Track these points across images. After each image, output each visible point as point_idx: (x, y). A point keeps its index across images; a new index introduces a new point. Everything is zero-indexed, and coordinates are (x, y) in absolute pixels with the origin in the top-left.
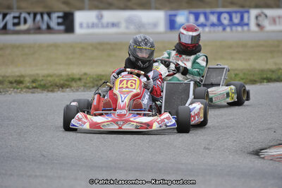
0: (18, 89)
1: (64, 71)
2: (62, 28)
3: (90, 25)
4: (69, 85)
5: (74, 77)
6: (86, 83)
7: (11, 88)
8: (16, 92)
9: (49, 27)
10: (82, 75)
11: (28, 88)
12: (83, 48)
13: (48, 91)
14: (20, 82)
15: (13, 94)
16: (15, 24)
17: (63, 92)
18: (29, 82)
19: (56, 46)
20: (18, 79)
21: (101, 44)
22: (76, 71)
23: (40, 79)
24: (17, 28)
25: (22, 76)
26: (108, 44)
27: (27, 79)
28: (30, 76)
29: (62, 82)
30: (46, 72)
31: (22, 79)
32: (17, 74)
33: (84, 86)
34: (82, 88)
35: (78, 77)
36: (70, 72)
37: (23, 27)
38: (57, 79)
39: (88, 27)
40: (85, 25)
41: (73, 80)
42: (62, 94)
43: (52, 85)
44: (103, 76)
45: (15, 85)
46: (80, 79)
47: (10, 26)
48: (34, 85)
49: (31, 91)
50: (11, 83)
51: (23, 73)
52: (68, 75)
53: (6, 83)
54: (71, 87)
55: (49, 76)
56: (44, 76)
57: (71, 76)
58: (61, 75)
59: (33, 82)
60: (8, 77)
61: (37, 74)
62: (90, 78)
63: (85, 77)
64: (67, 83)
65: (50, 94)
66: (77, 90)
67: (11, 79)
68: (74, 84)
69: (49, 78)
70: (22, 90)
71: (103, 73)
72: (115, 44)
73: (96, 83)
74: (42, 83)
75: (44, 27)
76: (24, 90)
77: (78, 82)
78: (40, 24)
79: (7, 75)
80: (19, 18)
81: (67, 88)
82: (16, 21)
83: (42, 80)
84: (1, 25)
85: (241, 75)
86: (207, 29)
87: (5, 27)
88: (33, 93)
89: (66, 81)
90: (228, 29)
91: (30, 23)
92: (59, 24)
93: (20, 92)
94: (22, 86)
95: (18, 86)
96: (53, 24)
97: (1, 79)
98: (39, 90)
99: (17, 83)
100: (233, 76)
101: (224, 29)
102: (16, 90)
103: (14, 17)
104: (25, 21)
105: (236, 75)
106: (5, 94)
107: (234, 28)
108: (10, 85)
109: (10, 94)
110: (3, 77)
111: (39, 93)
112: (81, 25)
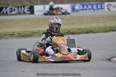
0: (12, 37)
1: (30, 29)
2: (29, 12)
6: (40, 34)
7: (9, 37)
8: (12, 39)
9: (24, 12)
11: (17, 37)
12: (38, 20)
13: (25, 38)
14: (13, 35)
15: (11, 39)
16: (10, 12)
17: (31, 38)
18: (17, 34)
19: (27, 20)
20: (12, 33)
22: (36, 29)
23: (21, 33)
24: (11, 13)
25: (14, 32)
27: (16, 33)
29: (30, 34)
30: (23, 30)
31: (14, 33)
32: (12, 31)
33: (39, 35)
34: (38, 36)
35: (36, 32)
36: (33, 30)
37: (13, 12)
38: (28, 33)
39: (40, 12)
40: (38, 11)
41: (35, 33)
42: (30, 39)
43: (26, 35)
45: (11, 36)
46: (37, 33)
47: (8, 12)
48: (19, 35)
49: (18, 38)
52: (33, 31)
53: (8, 35)
55: (25, 31)
56: (23, 32)
58: (30, 31)
59: (19, 34)
60: (8, 33)
61: (20, 31)
62: (41, 32)
63: (39, 32)
64: (32, 34)
65: (26, 39)
66: (36, 37)
67: (10, 33)
68: (35, 35)
69: (25, 33)
74: (22, 35)
75: (22, 12)
76: (15, 38)
77: (37, 34)
79: (8, 32)
80: (12, 9)
81: (32, 36)
82: (11, 10)
83: (22, 33)
84: (5, 12)
85: (102, 29)
86: (87, 11)
87: (6, 13)
88: (19, 39)
89: (32, 33)
90: (96, 11)
91: (16, 11)
92: (28, 11)
93: (13, 38)
94: (14, 36)
95: (13, 36)
96: (26, 11)
97: (5, 33)
98: (21, 37)
99: (12, 35)
100: (99, 29)
101: (94, 11)
102: (12, 38)
103: (10, 9)
104: (15, 10)
105: (100, 29)
106: (8, 39)
107: (98, 10)
108: (9, 36)
109: (10, 39)
110: (7, 33)
111: (21, 38)
112: (37, 11)
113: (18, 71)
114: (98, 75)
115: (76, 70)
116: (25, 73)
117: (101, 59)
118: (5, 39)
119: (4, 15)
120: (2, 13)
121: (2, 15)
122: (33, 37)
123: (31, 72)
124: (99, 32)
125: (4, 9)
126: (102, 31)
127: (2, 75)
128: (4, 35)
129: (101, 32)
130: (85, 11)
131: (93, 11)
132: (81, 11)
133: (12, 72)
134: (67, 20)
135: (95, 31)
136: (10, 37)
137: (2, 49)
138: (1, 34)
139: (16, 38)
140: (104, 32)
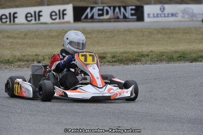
0: (102, 62)
1: (135, 49)
2: (135, 17)
3: (155, 15)
4: (139, 60)
5: (144, 54)
6: (152, 58)
9: (125, 17)
10: (149, 53)
11: (109, 62)
12: (150, 32)
13: (124, 64)
14: (103, 58)
16: (99, 15)
18: (110, 58)
19: (130, 31)
20: (102, 55)
21: (163, 29)
22: (145, 49)
23: (118, 55)
24: (102, 18)
25: (105, 53)
26: (168, 29)
27: (109, 55)
28: (111, 53)
29: (134, 58)
30: (122, 50)
31: (105, 55)
32: (102, 52)
33: (151, 60)
34: (149, 62)
35: (146, 53)
37: (105, 17)
38: (130, 56)
39: (154, 17)
40: (151, 15)
41: (143, 56)
42: (135, 66)
43: (127, 60)
44: (165, 53)
46: (148, 55)
47: (96, 16)
48: (114, 60)
49: (111, 64)
51: (106, 51)
52: (139, 52)
54: (141, 61)
55: (125, 53)
56: (121, 53)
57: (141, 53)
58: (134, 52)
59: (113, 57)
61: (116, 52)
62: (155, 54)
63: (151, 54)
64: (138, 58)
65: (126, 66)
66: (146, 63)
68: (143, 59)
69: (125, 55)
71: (165, 51)
72: (174, 29)
73: (159, 58)
74: (120, 58)
75: (121, 17)
76: (107, 64)
77: (146, 58)
78: (119, 15)
80: (102, 10)
81: (138, 62)
82: (100, 12)
84: (90, 16)
87: (92, 17)
89: (138, 56)
92: (132, 15)
93: (103, 65)
94: (105, 60)
98: (117, 63)
103: (99, 10)
104: (107, 13)
111: (117, 65)
112: (149, 15)
119: (87, 22)
120: (83, 17)
121: (84, 22)
125: (89, 10)
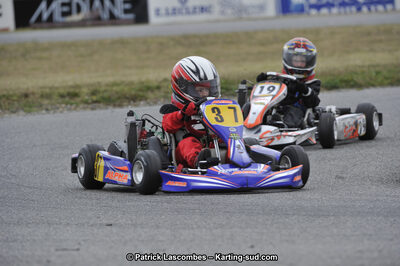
0: (71, 104)
1: (135, 76)
2: (131, 16)
3: (170, 11)
4: (143, 96)
5: (151, 85)
6: (167, 93)
7: (60, 104)
8: (69, 110)
9: (112, 16)
10: (160, 82)
11: (86, 102)
12: (161, 44)
13: (115, 106)
14: (73, 95)
15: (65, 112)
16: (64, 14)
17: (136, 106)
18: (87, 94)
19: (122, 42)
20: (72, 90)
21: (186, 37)
22: (152, 76)
23: (103, 89)
24: (68, 19)
25: (77, 86)
26: (195, 36)
27: (85, 90)
28: (88, 85)
29: (133, 92)
30: (110, 79)
31: (77, 91)
32: (71, 83)
33: (165, 97)
34: (162, 100)
35: (155, 84)
36: (144, 79)
37: (75, 17)
38: (126, 89)
39: (167, 14)
40: (163, 11)
41: (149, 89)
43: (119, 98)
45: (67, 99)
46: (158, 88)
47: (57, 17)
48: (95, 98)
49: (90, 106)
50: (62, 96)
51: (78, 82)
52: (142, 83)
53: (56, 97)
54: (146, 99)
56: (107, 85)
57: (146, 84)
58: (132, 83)
59: (94, 93)
60: (57, 88)
61: (99, 83)
63: (165, 84)
64: (141, 93)
65: (118, 110)
66: (155, 103)
67: (62, 91)
68: (150, 95)
69: (115, 88)
70: (77, 106)
72: (207, 36)
74: (106, 95)
75: (105, 16)
76: (81, 106)
77: (157, 92)
78: (100, 12)
79: (56, 85)
80: (69, 4)
81: (141, 100)
82: (66, 9)
83: (105, 91)
84: (45, 16)
85: (385, 73)
86: (335, 10)
87: (50, 18)
88: (93, 109)
89: (141, 90)
90: (365, 9)
91: (85, 12)
92: (126, 11)
93: (75, 109)
94: (78, 100)
95: (72, 101)
96: (118, 12)
97: (48, 91)
98: (101, 105)
99: (71, 97)
100: (374, 74)
101: (359, 9)
102: (69, 106)
103: (63, 4)
104: (79, 9)
105: (378, 73)
106: (54, 112)
107: (373, 8)
108: (60, 100)
109: (61, 112)
110: (51, 88)
111: (101, 108)
112: (158, 12)
113: (91, 222)
114: (371, 235)
115: (296, 216)
116: (114, 229)
117: (381, 180)
118: (47, 110)
119: (42, 28)
120: (34, 18)
121: (35, 28)
122: (142, 103)
123: (135, 225)
124: (373, 86)
125: (43, 5)
126: (386, 82)
127: (36, 238)
128: (42, 96)
129: (382, 85)
130: (324, 11)
131: (354, 9)
132: (314, 12)
133: (68, 228)
134: (262, 44)
135: (359, 79)
136: (63, 105)
137: (34, 146)
138: (33, 94)
139: (84, 108)
140: (392, 84)
